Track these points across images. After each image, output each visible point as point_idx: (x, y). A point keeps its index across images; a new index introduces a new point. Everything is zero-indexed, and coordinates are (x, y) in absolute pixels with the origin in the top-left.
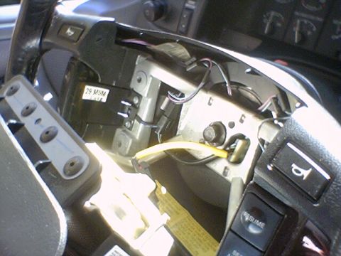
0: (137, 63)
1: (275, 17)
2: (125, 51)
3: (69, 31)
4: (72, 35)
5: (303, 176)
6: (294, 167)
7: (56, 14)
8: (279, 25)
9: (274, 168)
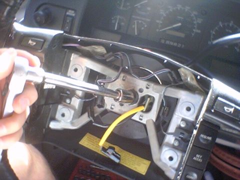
0: (71, 59)
1: (120, 19)
2: (66, 52)
3: (30, 42)
4: (35, 45)
5: (231, 112)
6: (226, 108)
7: (15, 30)
8: (123, 24)
9: (214, 110)
